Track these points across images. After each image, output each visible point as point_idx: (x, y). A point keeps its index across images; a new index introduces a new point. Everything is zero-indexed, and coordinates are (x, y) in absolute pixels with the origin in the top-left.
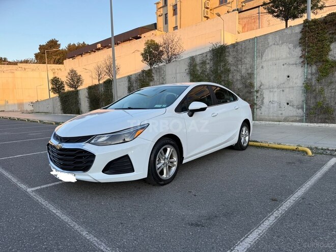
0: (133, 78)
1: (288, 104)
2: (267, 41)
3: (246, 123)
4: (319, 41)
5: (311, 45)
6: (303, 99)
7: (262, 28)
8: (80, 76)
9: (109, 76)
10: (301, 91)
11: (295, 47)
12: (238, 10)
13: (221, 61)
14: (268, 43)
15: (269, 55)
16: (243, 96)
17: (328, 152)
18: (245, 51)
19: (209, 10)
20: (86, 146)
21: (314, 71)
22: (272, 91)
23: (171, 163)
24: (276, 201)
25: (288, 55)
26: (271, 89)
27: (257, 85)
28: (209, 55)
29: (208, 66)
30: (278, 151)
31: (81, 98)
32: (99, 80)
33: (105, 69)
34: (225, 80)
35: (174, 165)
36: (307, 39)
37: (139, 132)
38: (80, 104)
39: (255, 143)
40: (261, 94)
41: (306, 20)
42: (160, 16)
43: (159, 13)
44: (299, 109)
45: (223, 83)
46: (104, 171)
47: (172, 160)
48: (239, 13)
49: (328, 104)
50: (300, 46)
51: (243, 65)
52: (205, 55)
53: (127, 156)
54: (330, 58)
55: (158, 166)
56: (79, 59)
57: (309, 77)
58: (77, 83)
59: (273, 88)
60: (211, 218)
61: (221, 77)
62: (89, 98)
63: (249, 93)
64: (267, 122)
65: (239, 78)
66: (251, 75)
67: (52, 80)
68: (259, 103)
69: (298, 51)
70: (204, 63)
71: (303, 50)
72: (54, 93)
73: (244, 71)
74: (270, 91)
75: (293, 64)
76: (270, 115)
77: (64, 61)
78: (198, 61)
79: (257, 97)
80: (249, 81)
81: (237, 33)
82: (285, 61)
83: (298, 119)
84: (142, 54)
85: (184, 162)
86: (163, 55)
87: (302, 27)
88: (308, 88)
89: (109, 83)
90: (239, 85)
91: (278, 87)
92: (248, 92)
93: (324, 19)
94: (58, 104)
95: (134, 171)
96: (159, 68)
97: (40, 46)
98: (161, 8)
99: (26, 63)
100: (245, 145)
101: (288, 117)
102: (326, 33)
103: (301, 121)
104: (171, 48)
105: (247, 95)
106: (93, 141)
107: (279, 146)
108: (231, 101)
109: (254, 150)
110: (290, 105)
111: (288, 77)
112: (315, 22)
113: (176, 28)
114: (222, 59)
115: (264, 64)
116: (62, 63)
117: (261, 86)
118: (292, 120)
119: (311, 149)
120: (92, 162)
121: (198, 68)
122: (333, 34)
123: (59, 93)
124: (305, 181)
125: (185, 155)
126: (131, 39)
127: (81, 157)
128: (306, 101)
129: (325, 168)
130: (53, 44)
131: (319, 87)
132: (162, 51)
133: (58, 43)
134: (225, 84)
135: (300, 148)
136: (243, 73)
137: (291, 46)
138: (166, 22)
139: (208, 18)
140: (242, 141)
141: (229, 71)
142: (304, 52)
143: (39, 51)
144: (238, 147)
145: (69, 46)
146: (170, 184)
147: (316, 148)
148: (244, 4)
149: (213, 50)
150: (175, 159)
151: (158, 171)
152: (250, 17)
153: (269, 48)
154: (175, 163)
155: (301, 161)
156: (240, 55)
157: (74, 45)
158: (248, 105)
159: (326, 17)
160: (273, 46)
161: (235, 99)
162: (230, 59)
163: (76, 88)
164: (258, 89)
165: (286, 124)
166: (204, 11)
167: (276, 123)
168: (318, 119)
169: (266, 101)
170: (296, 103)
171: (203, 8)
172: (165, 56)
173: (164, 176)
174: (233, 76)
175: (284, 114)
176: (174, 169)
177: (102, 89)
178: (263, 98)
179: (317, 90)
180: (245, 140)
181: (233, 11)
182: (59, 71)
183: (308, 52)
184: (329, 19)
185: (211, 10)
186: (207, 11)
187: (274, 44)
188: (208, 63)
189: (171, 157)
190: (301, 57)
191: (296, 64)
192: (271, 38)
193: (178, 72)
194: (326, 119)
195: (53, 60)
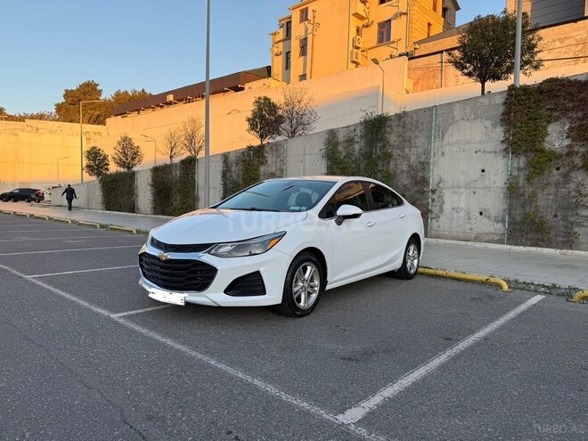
0: (232, 158)
1: (481, 214)
2: (452, 113)
3: (415, 239)
4: (530, 119)
5: (519, 124)
6: (505, 207)
7: (445, 86)
8: (138, 147)
9: (190, 151)
10: (502, 195)
11: (494, 125)
12: (407, 54)
13: (378, 140)
14: (454, 117)
15: (453, 135)
16: (411, 196)
17: (532, 287)
18: (417, 127)
19: (359, 51)
20: (205, 257)
21: (522, 165)
22: (458, 193)
23: (312, 287)
24: (450, 341)
25: (484, 138)
26: (455, 188)
27: (433, 181)
28: (359, 129)
29: (357, 147)
30: (460, 283)
31: (139, 185)
32: (171, 157)
33: (183, 139)
34: (383, 171)
35: (314, 291)
36: (512, 114)
37: (274, 242)
38: (137, 196)
39: (427, 270)
40: (439, 197)
41: (512, 85)
42: (277, 55)
43: (276, 50)
44: (498, 222)
45: (379, 175)
46: (226, 292)
47: (312, 284)
48: (409, 59)
49: (541, 217)
50: (502, 125)
51: (413, 149)
52: (352, 129)
53: (258, 273)
54: (546, 146)
55: (295, 289)
56: (133, 118)
57: (515, 173)
58: (132, 159)
59: (458, 187)
60: (368, 354)
61: (376, 165)
62: (153, 186)
63: (421, 193)
64: (448, 241)
65: (405, 168)
66: (425, 165)
67: (89, 152)
68: (435, 209)
69: (499, 133)
70: (350, 141)
71: (506, 132)
72: (90, 175)
73: (413, 158)
74: (454, 192)
75: (491, 152)
76: (453, 230)
77: (108, 120)
78: (341, 137)
79: (433, 200)
80: (420, 174)
81: (405, 93)
82: (478, 147)
83: (496, 238)
84: (249, 120)
85: (328, 287)
86: (283, 122)
87: (505, 95)
88: (512, 191)
89: (190, 163)
90: (405, 180)
91: (467, 186)
92: (418, 191)
93: (539, 87)
94: (98, 194)
95: (265, 293)
96: (277, 144)
97: (66, 91)
98: (279, 41)
99: (41, 119)
100: (412, 271)
101: (481, 234)
102: (542, 108)
103: (500, 242)
104: (297, 113)
105: (418, 195)
106: (213, 251)
107: (463, 276)
108: (394, 206)
109: (425, 280)
110: (485, 216)
111: (483, 171)
112: (525, 89)
113: (303, 77)
114: (379, 137)
115: (446, 149)
116: (103, 123)
117: (439, 183)
118: (487, 239)
119: (508, 282)
120: (212, 278)
121: (340, 148)
122: (551, 110)
123: (98, 174)
124: (492, 321)
125: (329, 279)
126: (227, 91)
127: (195, 272)
128: (510, 210)
129: (523, 307)
130: (90, 89)
131: (529, 190)
132: (281, 117)
133: (98, 88)
134: (384, 177)
135: (492, 280)
136: (412, 160)
137: (488, 123)
138: (287, 66)
139: (357, 64)
140: (408, 265)
141: (390, 156)
142: (507, 135)
143: (64, 101)
144: (401, 274)
145: (118, 94)
146: (308, 317)
147: (516, 281)
148: (417, 46)
149: (366, 122)
150: (317, 282)
151: (295, 297)
152: (427, 68)
153: (454, 125)
154: (316, 289)
155: (491, 298)
156: (409, 133)
157: (126, 93)
158: (419, 212)
159: (541, 84)
160: (461, 121)
161: (400, 203)
162: (393, 138)
163: (129, 168)
164: (435, 187)
165: (477, 245)
166: (352, 52)
167: (461, 243)
168: (527, 239)
169: (447, 207)
170: (494, 214)
171: (351, 48)
172: (286, 125)
173: (302, 304)
174: (395, 166)
175: (475, 229)
176: (314, 296)
177: (177, 173)
178: (443, 203)
179: (526, 194)
180: (412, 264)
181: (400, 55)
182: (98, 137)
183: (514, 135)
184: (546, 87)
185: (363, 51)
186: (357, 53)
187: (463, 119)
188: (357, 142)
189: (312, 280)
190: (503, 142)
191: (495, 152)
192: (458, 109)
193: (307, 152)
194: (538, 240)
195: (87, 116)
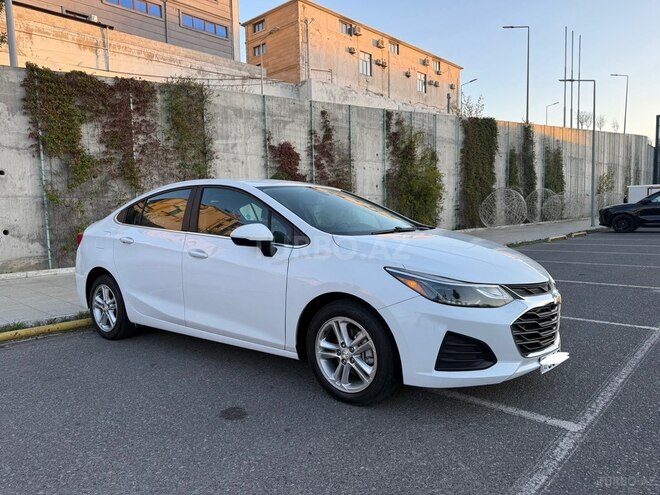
1: (6, 233)
6: (41, 221)
11: (12, 111)
21: (56, 168)
36: (39, 103)
57: (49, 179)
69: (20, 123)
71: (34, 123)
75: (11, 148)
83: (33, 262)
87: (23, 74)
88: (57, 200)
101: (11, 261)
102: (72, 103)
103: (42, 266)
110: (13, 236)
111: (2, 172)
118: (19, 266)
122: (84, 108)
137: (1, 106)
142: (35, 129)
159: (67, 73)
170: (25, 231)
190: (28, 136)
